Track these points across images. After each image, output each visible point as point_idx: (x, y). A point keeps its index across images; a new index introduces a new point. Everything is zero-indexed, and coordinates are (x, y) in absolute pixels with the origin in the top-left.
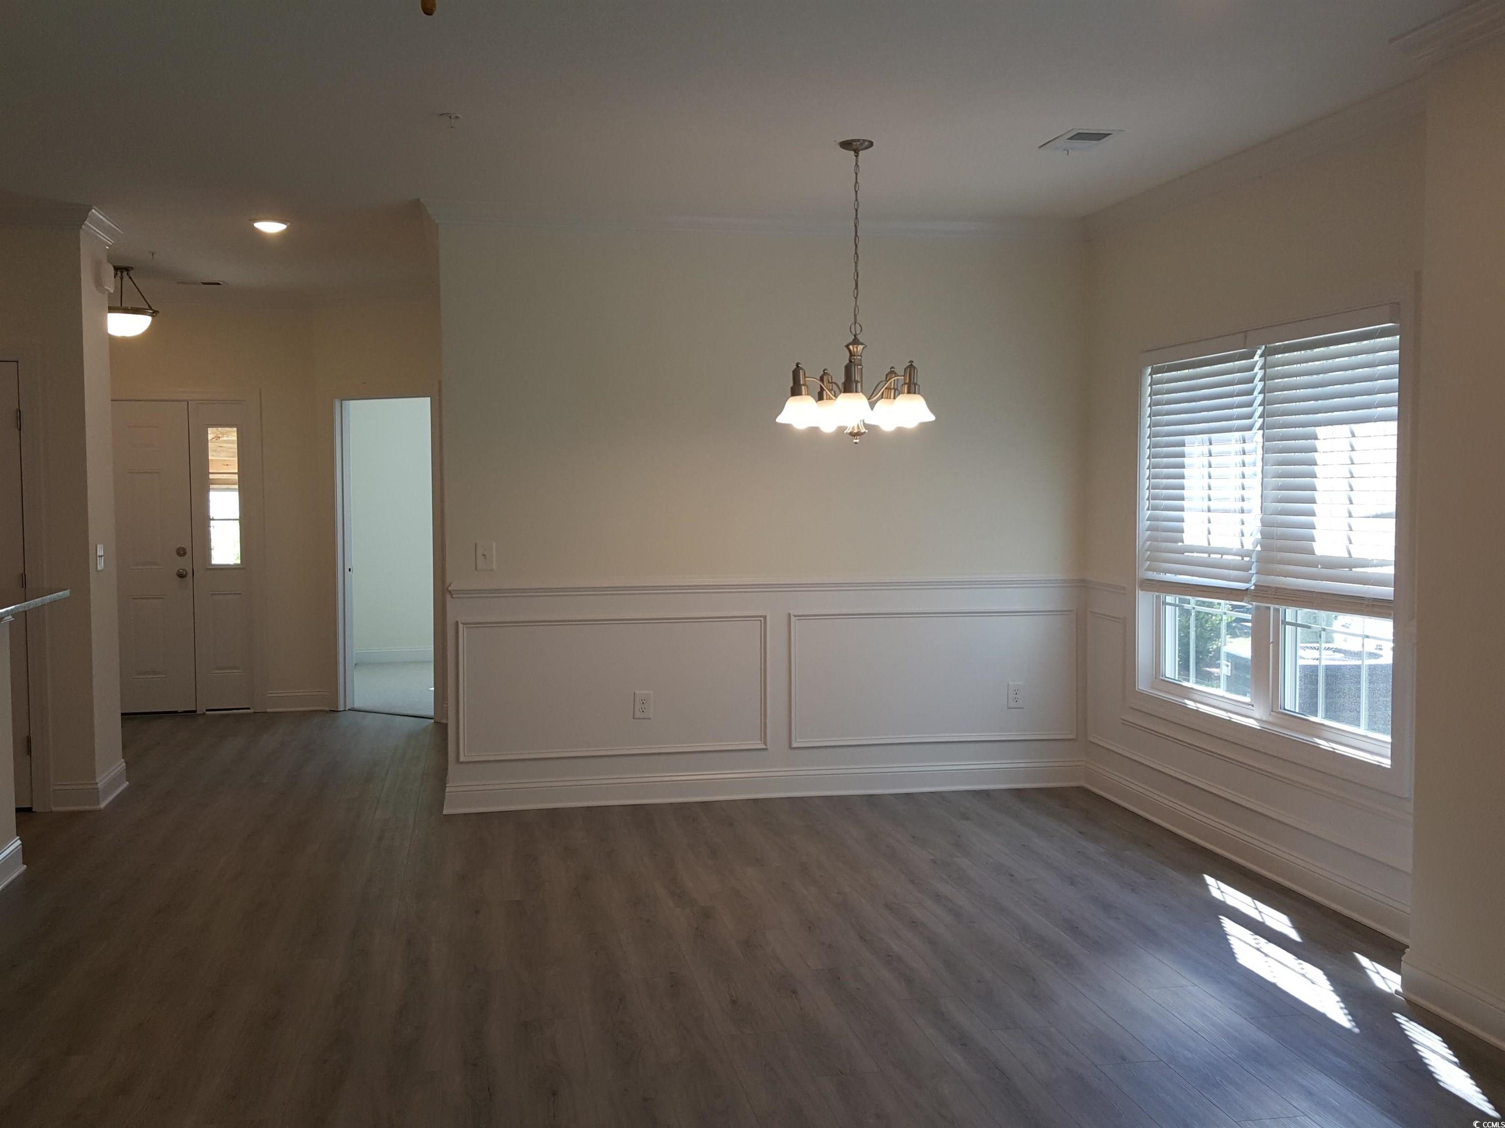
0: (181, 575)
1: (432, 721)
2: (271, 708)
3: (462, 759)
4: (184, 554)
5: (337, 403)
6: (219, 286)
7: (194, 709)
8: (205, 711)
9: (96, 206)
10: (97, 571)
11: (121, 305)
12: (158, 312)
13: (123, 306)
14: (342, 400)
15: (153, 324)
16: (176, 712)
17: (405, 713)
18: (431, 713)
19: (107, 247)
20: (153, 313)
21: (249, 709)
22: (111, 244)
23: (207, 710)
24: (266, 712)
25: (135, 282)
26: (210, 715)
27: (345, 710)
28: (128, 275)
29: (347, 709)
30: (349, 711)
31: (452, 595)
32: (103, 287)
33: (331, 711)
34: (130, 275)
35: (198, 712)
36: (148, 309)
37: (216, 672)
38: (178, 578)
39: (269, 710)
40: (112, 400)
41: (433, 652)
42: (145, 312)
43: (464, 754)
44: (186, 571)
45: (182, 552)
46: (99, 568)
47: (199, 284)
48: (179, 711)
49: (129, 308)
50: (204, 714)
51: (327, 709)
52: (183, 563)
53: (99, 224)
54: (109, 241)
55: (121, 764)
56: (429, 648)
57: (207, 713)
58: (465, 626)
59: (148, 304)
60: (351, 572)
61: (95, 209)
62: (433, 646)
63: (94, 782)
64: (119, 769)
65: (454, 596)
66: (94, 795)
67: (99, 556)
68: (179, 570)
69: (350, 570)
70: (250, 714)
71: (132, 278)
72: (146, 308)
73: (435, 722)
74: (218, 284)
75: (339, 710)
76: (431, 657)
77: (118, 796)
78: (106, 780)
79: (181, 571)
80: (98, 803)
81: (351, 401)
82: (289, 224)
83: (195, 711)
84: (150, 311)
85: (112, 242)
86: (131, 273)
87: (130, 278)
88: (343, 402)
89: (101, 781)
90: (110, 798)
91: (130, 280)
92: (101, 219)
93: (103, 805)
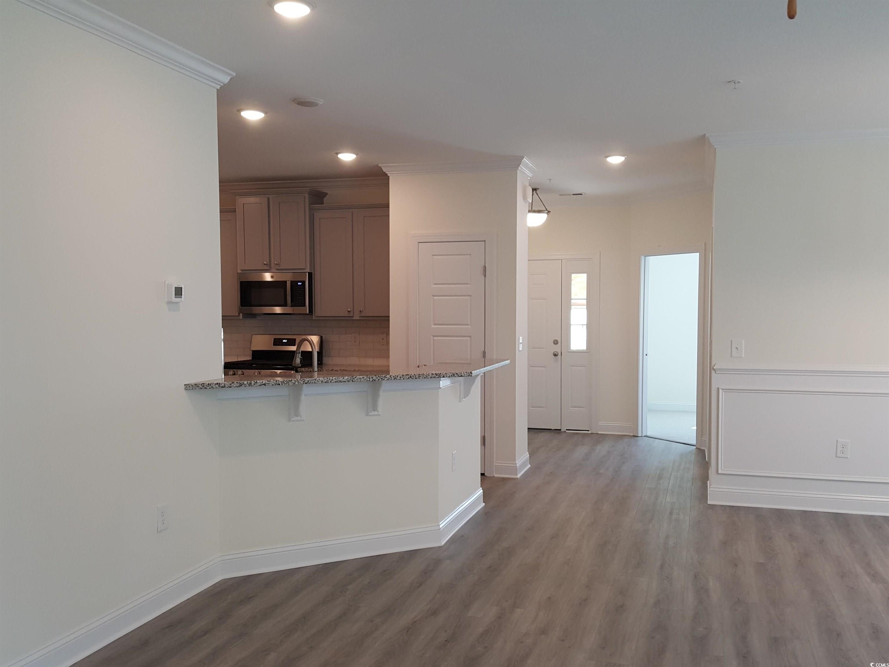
0: (555, 355)
1: (695, 447)
2: (601, 431)
3: (720, 472)
4: (557, 343)
5: (643, 258)
6: (581, 195)
7: (560, 429)
8: (565, 430)
9: (526, 157)
10: (519, 351)
11: (532, 209)
12: (550, 212)
13: (533, 209)
14: (645, 257)
15: (547, 219)
16: (551, 429)
17: (678, 441)
18: (694, 442)
19: (529, 178)
20: (548, 212)
21: (588, 431)
22: (531, 176)
23: (567, 430)
24: (598, 433)
25: (540, 197)
26: (568, 433)
27: (642, 436)
28: (536, 192)
29: (643, 436)
30: (644, 437)
31: (716, 371)
32: (527, 199)
33: (634, 436)
34: (537, 193)
35: (562, 431)
36: (545, 211)
37: (572, 409)
38: (553, 356)
39: (599, 433)
40: (528, 260)
41: (696, 406)
42: (544, 212)
43: (721, 469)
44: (558, 353)
45: (556, 342)
46: (520, 350)
47: (571, 195)
48: (552, 429)
49: (536, 210)
50: (565, 432)
51: (632, 434)
52: (557, 348)
53: (527, 166)
54: (530, 175)
55: (527, 455)
56: (692, 403)
57: (567, 431)
58: (723, 391)
59: (546, 208)
60: (647, 356)
61: (525, 158)
62: (696, 403)
63: (515, 463)
64: (526, 457)
65: (717, 372)
66: (515, 470)
67: (520, 343)
68: (554, 352)
69: (646, 355)
70: (589, 433)
71: (538, 194)
72: (544, 210)
73: (696, 448)
74: (581, 194)
75: (638, 436)
76: (695, 409)
77: (526, 471)
78: (521, 462)
79: (555, 352)
80: (517, 475)
81: (650, 257)
82: (626, 157)
83: (560, 430)
84: (546, 211)
85: (532, 175)
86: (538, 191)
87: (537, 194)
88: (646, 257)
89: (519, 462)
90: (523, 472)
91: (537, 196)
92: (527, 163)
93: (519, 476)
